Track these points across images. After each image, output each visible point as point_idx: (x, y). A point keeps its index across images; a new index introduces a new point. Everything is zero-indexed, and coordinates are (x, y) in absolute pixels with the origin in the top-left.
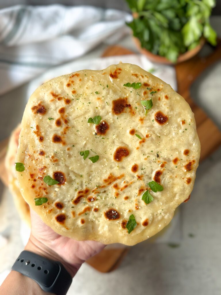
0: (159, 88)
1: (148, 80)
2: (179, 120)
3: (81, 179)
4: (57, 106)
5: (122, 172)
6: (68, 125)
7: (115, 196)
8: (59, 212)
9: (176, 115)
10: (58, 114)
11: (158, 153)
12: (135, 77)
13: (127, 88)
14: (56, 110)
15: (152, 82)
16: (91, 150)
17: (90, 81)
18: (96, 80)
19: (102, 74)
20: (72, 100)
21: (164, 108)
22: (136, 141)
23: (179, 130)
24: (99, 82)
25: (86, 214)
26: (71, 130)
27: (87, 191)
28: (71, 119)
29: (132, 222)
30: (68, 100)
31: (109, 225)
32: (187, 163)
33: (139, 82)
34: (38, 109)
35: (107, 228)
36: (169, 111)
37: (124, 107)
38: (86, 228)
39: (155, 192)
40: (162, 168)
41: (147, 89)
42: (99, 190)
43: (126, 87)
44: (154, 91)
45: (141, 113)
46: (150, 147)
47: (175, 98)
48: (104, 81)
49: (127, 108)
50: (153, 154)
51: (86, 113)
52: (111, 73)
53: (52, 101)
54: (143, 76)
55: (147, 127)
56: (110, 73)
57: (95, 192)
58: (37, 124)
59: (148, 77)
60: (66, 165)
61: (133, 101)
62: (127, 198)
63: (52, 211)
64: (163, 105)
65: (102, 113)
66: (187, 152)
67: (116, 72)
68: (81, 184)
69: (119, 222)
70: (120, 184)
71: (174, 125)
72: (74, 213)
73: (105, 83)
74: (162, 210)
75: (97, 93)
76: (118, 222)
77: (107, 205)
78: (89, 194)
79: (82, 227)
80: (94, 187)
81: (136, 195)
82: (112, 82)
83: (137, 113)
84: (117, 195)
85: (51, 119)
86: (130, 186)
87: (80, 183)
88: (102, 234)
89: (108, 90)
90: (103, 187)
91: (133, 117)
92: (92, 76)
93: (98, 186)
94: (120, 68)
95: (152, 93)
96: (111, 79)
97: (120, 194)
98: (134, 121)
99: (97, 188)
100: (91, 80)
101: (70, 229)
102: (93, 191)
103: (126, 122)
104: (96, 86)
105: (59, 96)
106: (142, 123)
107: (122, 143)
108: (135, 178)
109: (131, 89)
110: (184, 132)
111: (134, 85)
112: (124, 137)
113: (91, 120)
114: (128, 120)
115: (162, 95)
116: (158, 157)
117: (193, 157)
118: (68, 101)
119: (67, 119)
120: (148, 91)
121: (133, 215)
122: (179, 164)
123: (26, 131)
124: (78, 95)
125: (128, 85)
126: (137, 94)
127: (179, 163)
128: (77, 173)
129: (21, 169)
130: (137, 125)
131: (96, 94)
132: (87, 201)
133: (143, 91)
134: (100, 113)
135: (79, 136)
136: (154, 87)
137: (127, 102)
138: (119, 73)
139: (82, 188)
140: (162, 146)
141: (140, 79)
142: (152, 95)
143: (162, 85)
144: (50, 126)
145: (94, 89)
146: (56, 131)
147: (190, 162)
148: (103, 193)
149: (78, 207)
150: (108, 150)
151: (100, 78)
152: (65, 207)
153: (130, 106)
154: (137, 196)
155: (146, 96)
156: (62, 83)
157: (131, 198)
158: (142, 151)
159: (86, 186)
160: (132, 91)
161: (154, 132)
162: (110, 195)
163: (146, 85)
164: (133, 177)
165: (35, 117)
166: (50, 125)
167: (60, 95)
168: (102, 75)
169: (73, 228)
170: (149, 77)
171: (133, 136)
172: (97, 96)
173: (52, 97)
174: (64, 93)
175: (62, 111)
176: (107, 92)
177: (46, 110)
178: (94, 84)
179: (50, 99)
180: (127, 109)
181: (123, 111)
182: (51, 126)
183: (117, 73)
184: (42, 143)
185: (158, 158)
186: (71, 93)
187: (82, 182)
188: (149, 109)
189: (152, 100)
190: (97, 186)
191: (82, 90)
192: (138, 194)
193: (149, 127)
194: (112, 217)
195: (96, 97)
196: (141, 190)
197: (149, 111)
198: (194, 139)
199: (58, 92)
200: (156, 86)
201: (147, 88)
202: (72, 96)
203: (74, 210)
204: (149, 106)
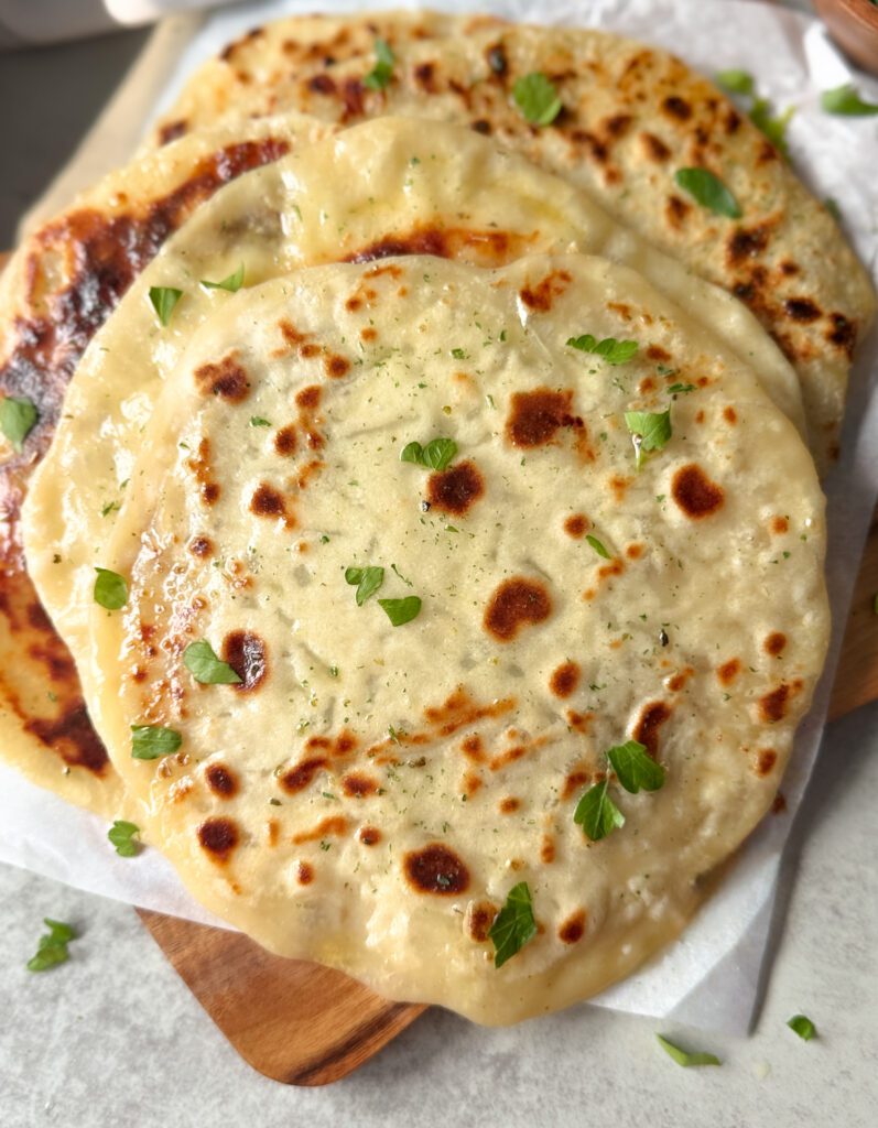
0: (706, 375)
1: (667, 336)
2: (766, 513)
3: (332, 686)
4: (293, 379)
5: (511, 688)
6: (321, 457)
7: (462, 791)
8: (215, 808)
9: (755, 492)
10: (290, 409)
11: (666, 629)
12: (620, 318)
13: (581, 355)
14: (286, 391)
15: (681, 346)
16: (393, 566)
17: (440, 303)
18: (462, 303)
19: (492, 285)
20: (356, 364)
21: (715, 455)
22: (587, 566)
23: (758, 552)
24: (476, 313)
25: (326, 844)
26: (328, 476)
27: (346, 745)
28: (338, 436)
29: (517, 918)
30: (342, 361)
31: (415, 918)
32: (770, 688)
33: (633, 338)
34: (217, 377)
35: (406, 926)
36: (731, 469)
37: (554, 423)
38: (315, 907)
39: (632, 790)
40: (672, 695)
41: (657, 372)
42: (398, 750)
43: (574, 351)
44: (686, 384)
45: (620, 458)
46: (637, 601)
47: (762, 423)
48: (493, 311)
49: (566, 429)
50: (647, 631)
51: (402, 420)
52: (528, 286)
53: (280, 354)
54: (652, 316)
55: (638, 517)
56: (522, 285)
57: (379, 755)
58: (207, 434)
59: (668, 325)
60: (279, 613)
61: (595, 409)
62: (511, 806)
63: (187, 797)
64: (711, 445)
65: (465, 432)
66: (777, 645)
67: (546, 286)
68: (327, 707)
69: (460, 909)
70: (492, 741)
71: (741, 529)
72: (275, 829)
73: (498, 321)
74: (647, 876)
75: (458, 353)
76: (455, 906)
77: (422, 823)
78: (353, 761)
79: (300, 897)
80: (381, 736)
81: (554, 796)
82: (524, 324)
83: (605, 455)
84: (474, 785)
85: (261, 422)
86: (534, 756)
87: (323, 705)
88: (379, 951)
89: (505, 350)
90: (419, 740)
91: (588, 468)
92: (450, 287)
93: (396, 730)
94: (565, 269)
95: (675, 390)
96: (523, 312)
97: (487, 786)
98: (588, 486)
99: (391, 741)
100: (445, 301)
101: (249, 893)
102: (372, 753)
103: (556, 482)
104: (459, 329)
105: (309, 342)
106: (620, 497)
107: (528, 562)
108: (559, 721)
109: (595, 361)
110: (776, 562)
111: (606, 348)
112: (538, 538)
113: (416, 453)
114: (565, 475)
115: (714, 404)
116: (664, 645)
117: (800, 667)
118: (339, 367)
119: (323, 432)
120: (661, 377)
121: (524, 885)
122: (739, 689)
123: (159, 454)
124: (381, 348)
125: (582, 343)
126: (614, 384)
127: (741, 684)
128: (321, 656)
129: (112, 598)
130: (599, 504)
131: (456, 357)
132: (340, 792)
133: (641, 377)
134: (456, 431)
135: (355, 503)
136: (688, 367)
137: (570, 408)
138: (559, 291)
139: (330, 727)
140: (685, 604)
141: (636, 329)
142: (675, 398)
143: (722, 367)
144: (254, 451)
145: (451, 337)
146: (270, 470)
147: (783, 686)
148: (412, 766)
149: (297, 807)
150: (467, 581)
151: (479, 298)
152: (245, 792)
153: (578, 423)
154: (557, 801)
155: (650, 396)
156: (329, 294)
157: (528, 809)
158: (604, 611)
159: (347, 720)
160: (596, 368)
161: (663, 541)
162: (441, 780)
163: (656, 354)
164: (553, 717)
165: (202, 406)
166: (254, 445)
167: (313, 335)
168: (490, 289)
169: (259, 890)
170: (675, 324)
171: (577, 543)
172: (454, 366)
173: (280, 341)
174: (330, 330)
175: (310, 399)
176: (499, 358)
177: (248, 385)
178: (453, 317)
179: (273, 348)
180: (568, 435)
181: (548, 436)
182: (256, 450)
183: (552, 291)
184: (210, 508)
185: (665, 650)
186: (358, 334)
187: (333, 700)
188: (653, 450)
189: (672, 415)
190: (391, 731)
191: (404, 332)
192: (561, 791)
193: (644, 517)
194: (436, 880)
195: (453, 368)
196: (575, 780)
197: (652, 455)
198: (812, 596)
199: (306, 325)
200: (698, 364)
201: (658, 365)
202: (361, 350)
203: (277, 817)
204: (656, 438)
